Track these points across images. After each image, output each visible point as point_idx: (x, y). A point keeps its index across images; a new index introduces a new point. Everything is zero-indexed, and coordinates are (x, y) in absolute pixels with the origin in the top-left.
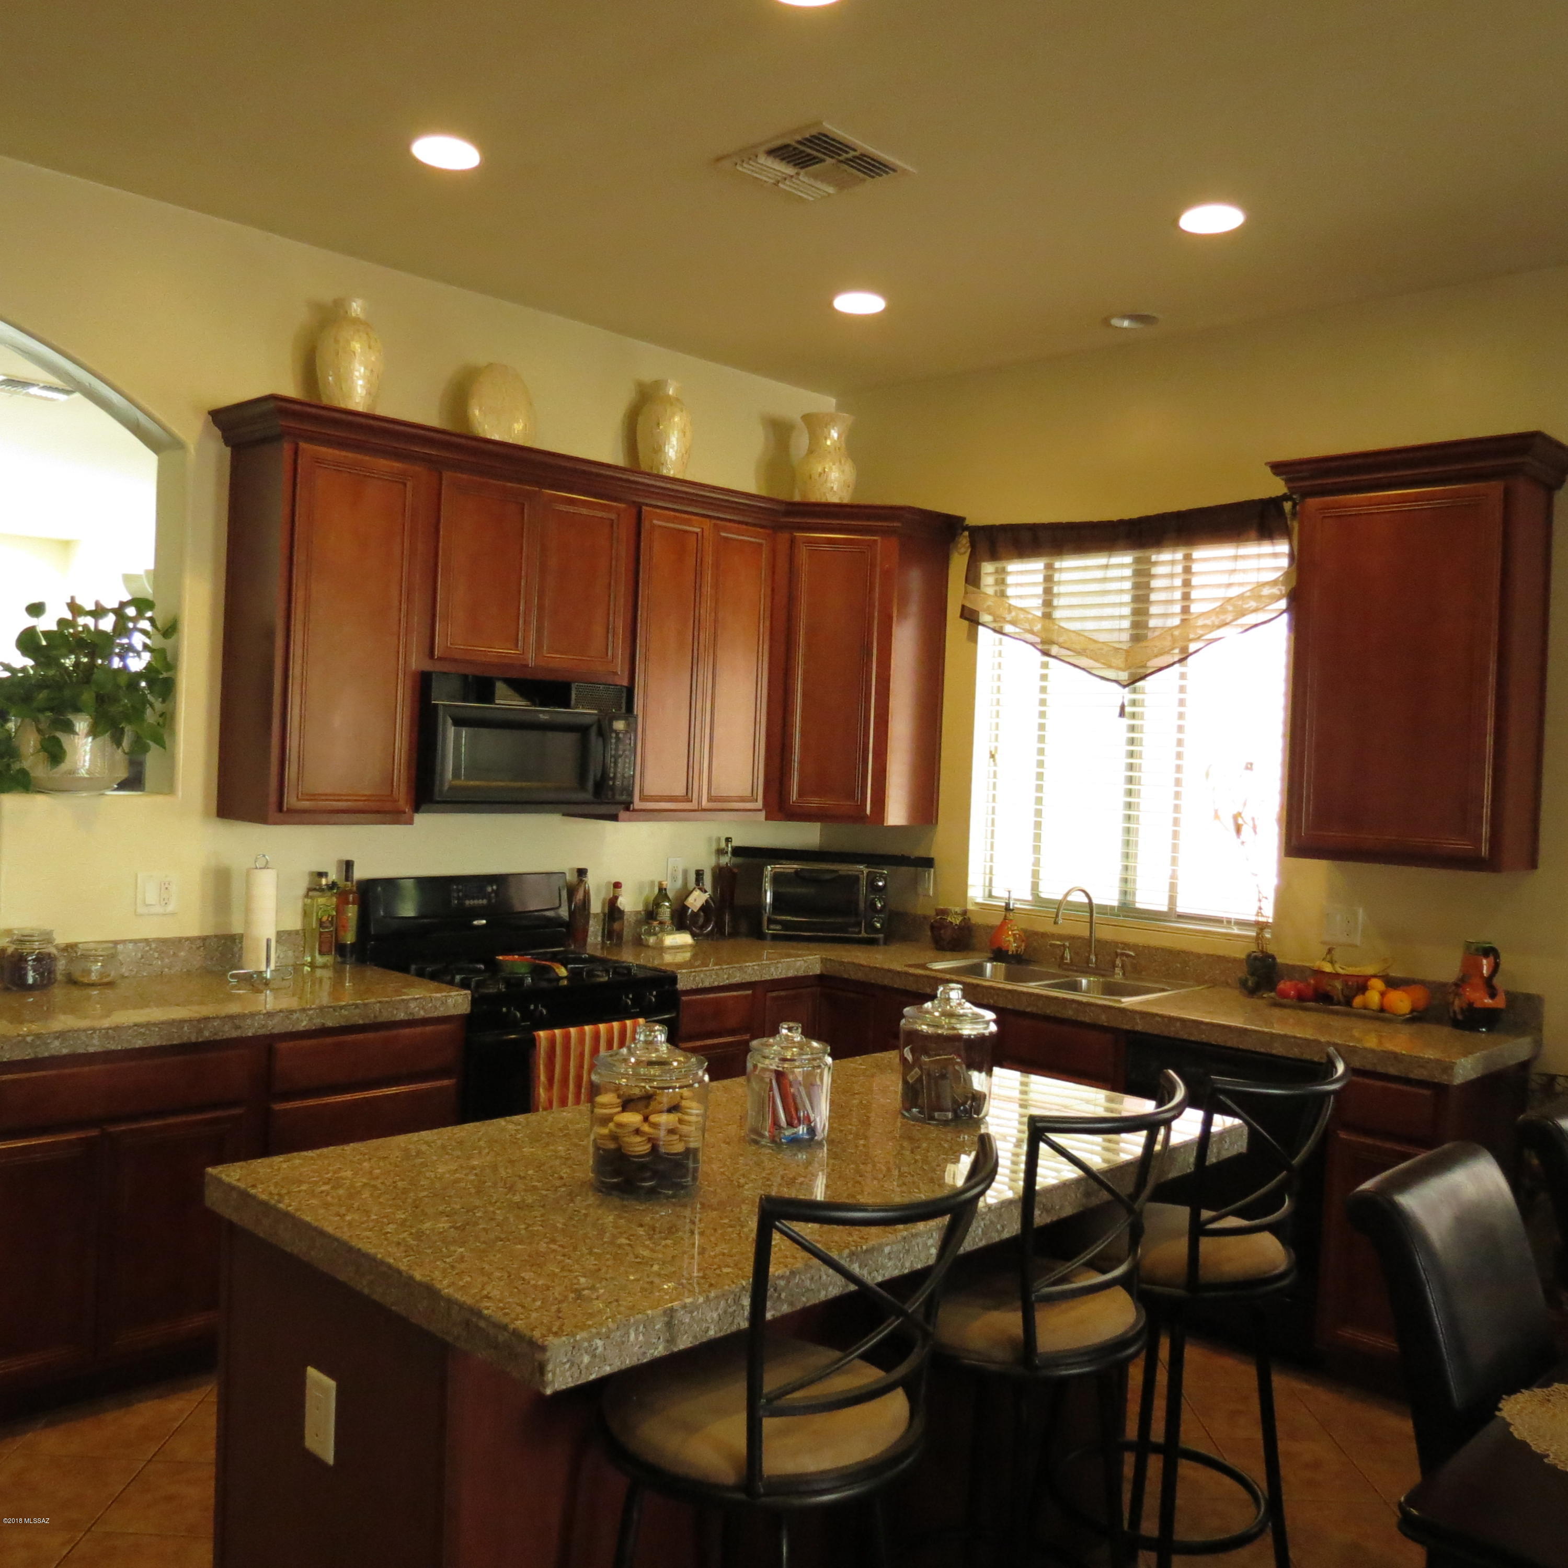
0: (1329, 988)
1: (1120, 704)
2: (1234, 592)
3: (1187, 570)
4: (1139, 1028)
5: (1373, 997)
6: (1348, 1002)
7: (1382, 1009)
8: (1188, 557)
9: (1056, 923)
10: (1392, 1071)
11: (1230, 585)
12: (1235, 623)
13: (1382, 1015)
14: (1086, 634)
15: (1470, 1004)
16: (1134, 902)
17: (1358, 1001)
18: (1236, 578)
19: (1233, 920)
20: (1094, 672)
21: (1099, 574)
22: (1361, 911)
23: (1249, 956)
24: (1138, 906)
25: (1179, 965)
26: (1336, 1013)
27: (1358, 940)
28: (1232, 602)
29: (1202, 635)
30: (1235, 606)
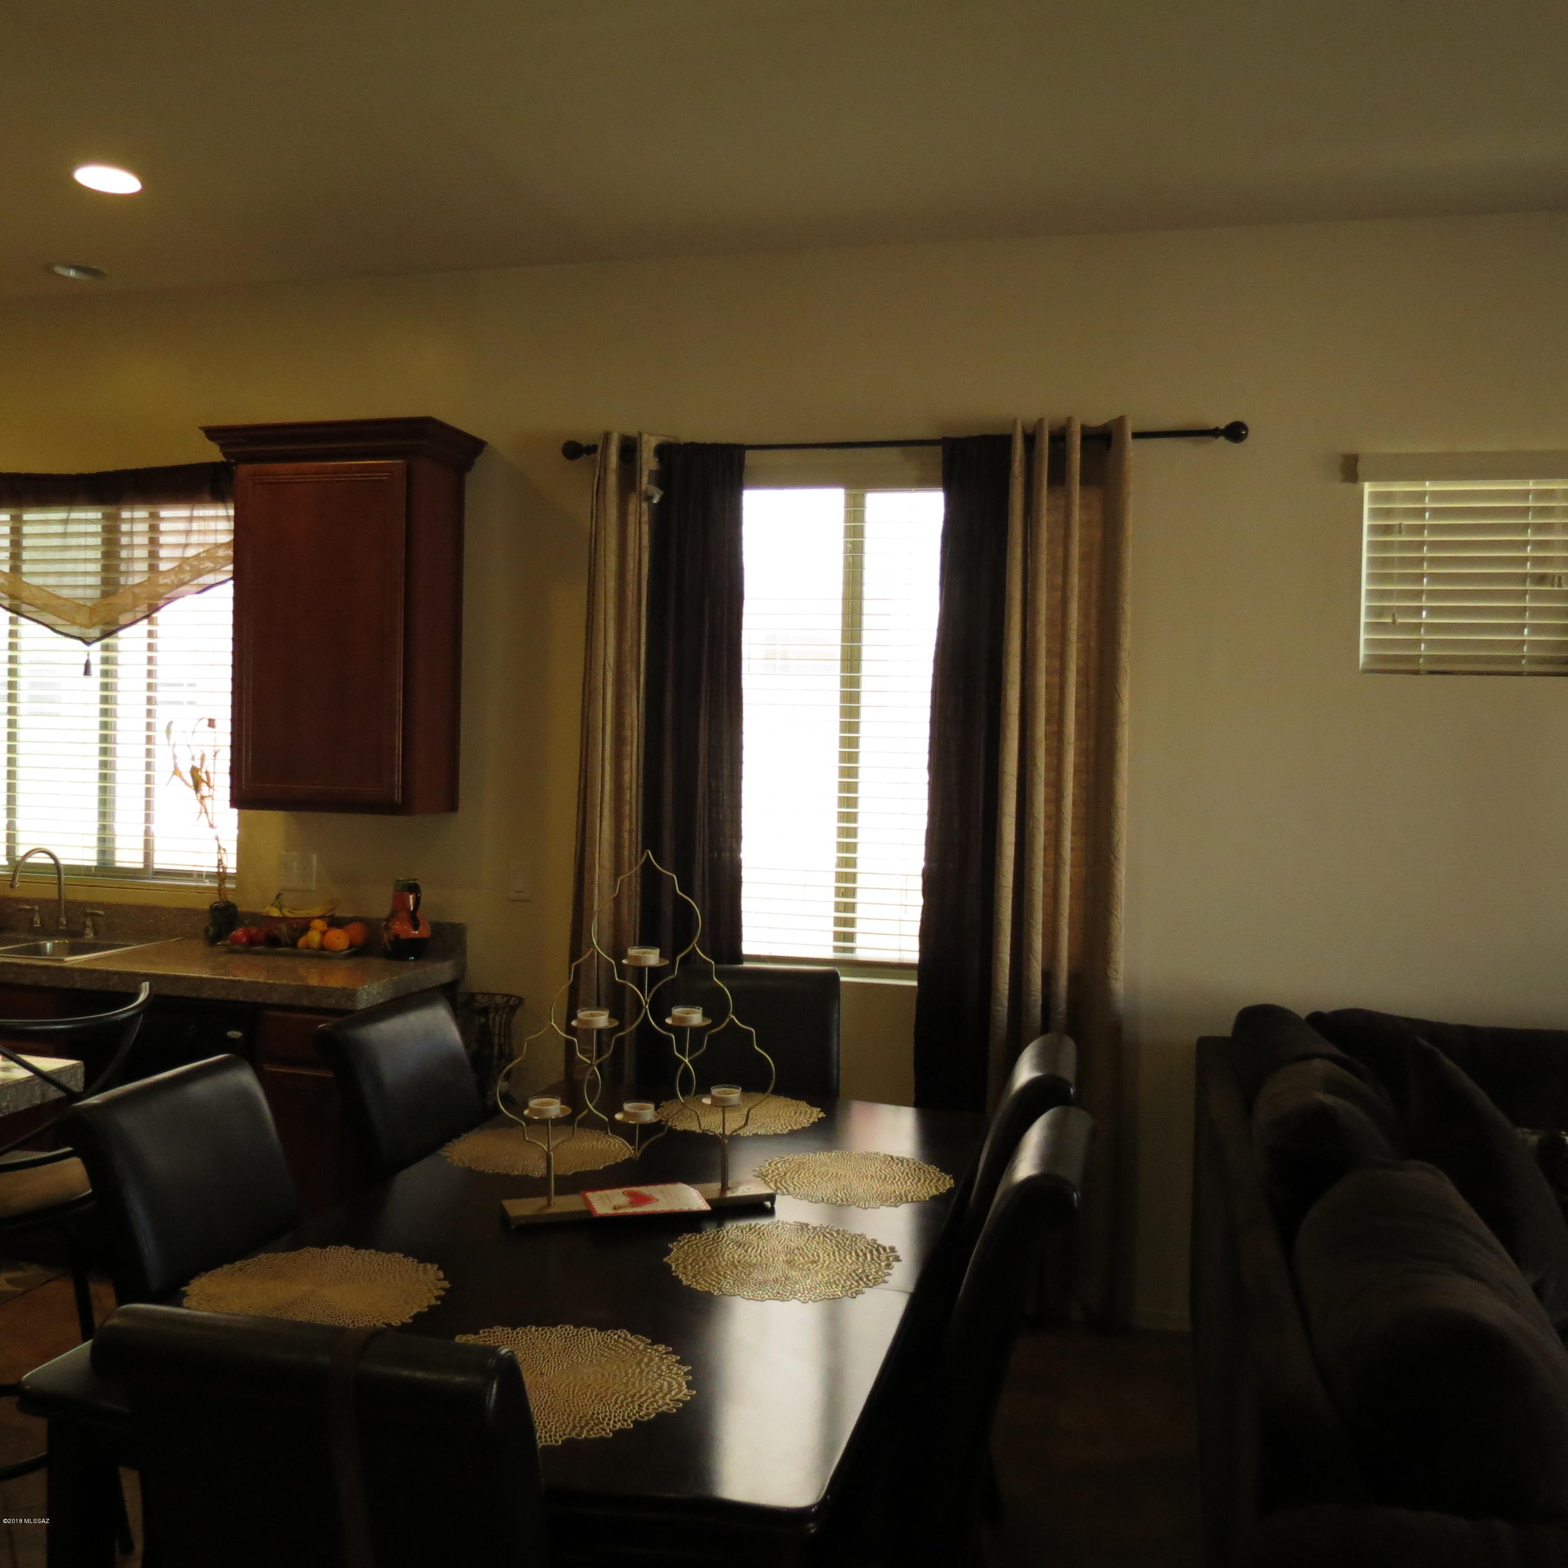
0: (276, 932)
1: (84, 662)
2: (191, 552)
3: (154, 529)
4: (78, 985)
5: (314, 937)
6: (294, 945)
7: (322, 948)
8: (154, 516)
9: (12, 886)
10: (306, 1002)
11: (186, 545)
12: (191, 583)
13: (323, 953)
14: (49, 590)
15: (397, 937)
16: (114, 861)
17: (301, 942)
18: (194, 539)
19: (204, 874)
20: (58, 628)
21: (59, 529)
22: (315, 858)
23: (211, 907)
24: (118, 865)
25: (151, 921)
26: (283, 954)
27: (313, 886)
28: (190, 561)
29: (164, 594)
30: (191, 566)
